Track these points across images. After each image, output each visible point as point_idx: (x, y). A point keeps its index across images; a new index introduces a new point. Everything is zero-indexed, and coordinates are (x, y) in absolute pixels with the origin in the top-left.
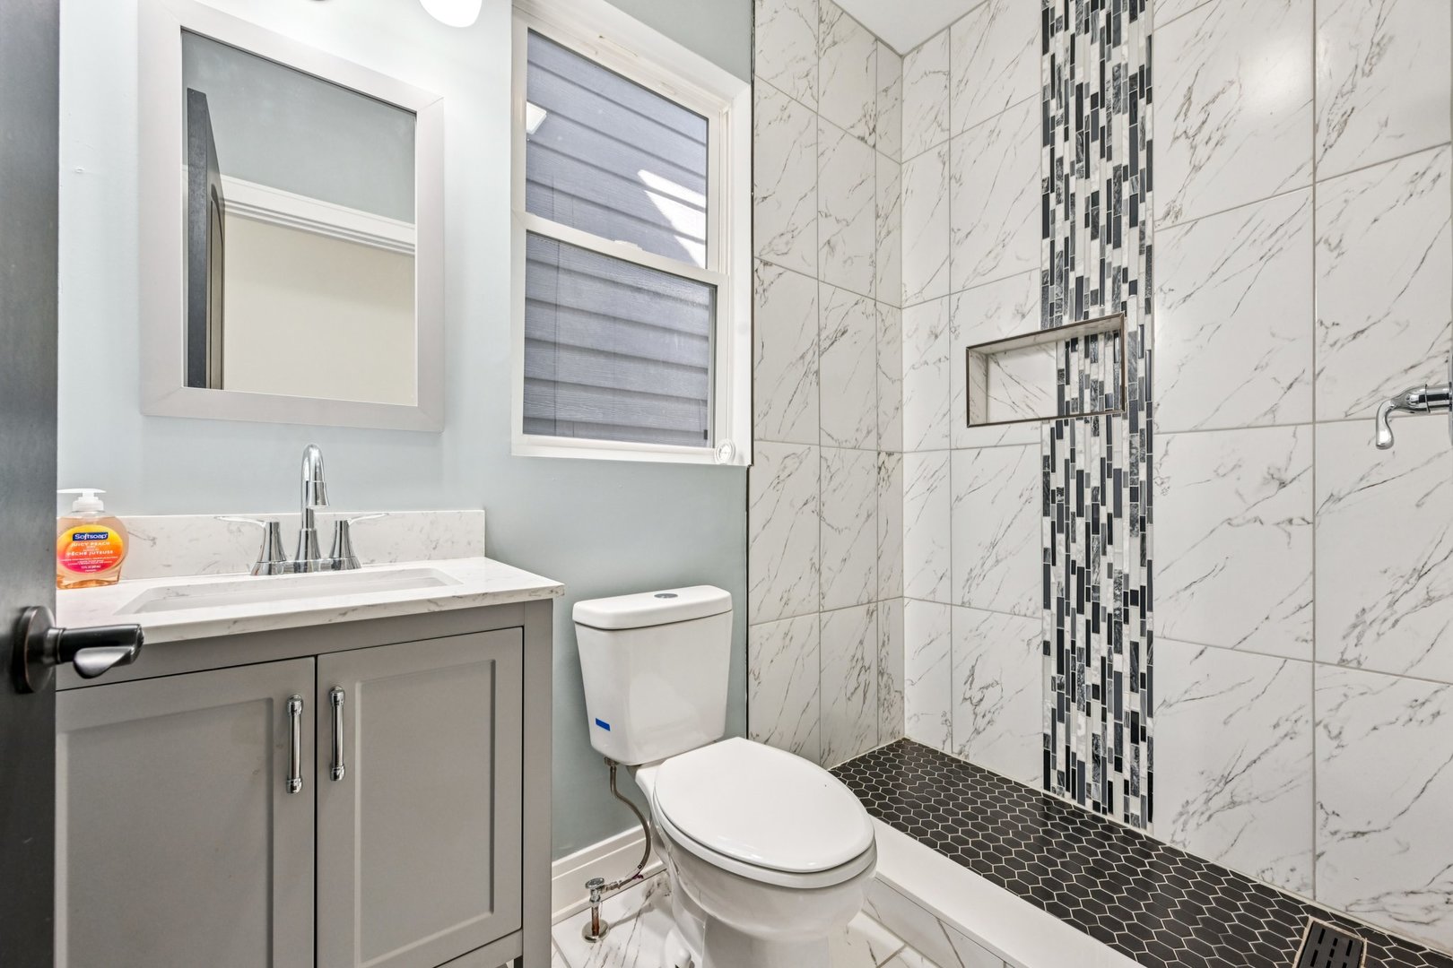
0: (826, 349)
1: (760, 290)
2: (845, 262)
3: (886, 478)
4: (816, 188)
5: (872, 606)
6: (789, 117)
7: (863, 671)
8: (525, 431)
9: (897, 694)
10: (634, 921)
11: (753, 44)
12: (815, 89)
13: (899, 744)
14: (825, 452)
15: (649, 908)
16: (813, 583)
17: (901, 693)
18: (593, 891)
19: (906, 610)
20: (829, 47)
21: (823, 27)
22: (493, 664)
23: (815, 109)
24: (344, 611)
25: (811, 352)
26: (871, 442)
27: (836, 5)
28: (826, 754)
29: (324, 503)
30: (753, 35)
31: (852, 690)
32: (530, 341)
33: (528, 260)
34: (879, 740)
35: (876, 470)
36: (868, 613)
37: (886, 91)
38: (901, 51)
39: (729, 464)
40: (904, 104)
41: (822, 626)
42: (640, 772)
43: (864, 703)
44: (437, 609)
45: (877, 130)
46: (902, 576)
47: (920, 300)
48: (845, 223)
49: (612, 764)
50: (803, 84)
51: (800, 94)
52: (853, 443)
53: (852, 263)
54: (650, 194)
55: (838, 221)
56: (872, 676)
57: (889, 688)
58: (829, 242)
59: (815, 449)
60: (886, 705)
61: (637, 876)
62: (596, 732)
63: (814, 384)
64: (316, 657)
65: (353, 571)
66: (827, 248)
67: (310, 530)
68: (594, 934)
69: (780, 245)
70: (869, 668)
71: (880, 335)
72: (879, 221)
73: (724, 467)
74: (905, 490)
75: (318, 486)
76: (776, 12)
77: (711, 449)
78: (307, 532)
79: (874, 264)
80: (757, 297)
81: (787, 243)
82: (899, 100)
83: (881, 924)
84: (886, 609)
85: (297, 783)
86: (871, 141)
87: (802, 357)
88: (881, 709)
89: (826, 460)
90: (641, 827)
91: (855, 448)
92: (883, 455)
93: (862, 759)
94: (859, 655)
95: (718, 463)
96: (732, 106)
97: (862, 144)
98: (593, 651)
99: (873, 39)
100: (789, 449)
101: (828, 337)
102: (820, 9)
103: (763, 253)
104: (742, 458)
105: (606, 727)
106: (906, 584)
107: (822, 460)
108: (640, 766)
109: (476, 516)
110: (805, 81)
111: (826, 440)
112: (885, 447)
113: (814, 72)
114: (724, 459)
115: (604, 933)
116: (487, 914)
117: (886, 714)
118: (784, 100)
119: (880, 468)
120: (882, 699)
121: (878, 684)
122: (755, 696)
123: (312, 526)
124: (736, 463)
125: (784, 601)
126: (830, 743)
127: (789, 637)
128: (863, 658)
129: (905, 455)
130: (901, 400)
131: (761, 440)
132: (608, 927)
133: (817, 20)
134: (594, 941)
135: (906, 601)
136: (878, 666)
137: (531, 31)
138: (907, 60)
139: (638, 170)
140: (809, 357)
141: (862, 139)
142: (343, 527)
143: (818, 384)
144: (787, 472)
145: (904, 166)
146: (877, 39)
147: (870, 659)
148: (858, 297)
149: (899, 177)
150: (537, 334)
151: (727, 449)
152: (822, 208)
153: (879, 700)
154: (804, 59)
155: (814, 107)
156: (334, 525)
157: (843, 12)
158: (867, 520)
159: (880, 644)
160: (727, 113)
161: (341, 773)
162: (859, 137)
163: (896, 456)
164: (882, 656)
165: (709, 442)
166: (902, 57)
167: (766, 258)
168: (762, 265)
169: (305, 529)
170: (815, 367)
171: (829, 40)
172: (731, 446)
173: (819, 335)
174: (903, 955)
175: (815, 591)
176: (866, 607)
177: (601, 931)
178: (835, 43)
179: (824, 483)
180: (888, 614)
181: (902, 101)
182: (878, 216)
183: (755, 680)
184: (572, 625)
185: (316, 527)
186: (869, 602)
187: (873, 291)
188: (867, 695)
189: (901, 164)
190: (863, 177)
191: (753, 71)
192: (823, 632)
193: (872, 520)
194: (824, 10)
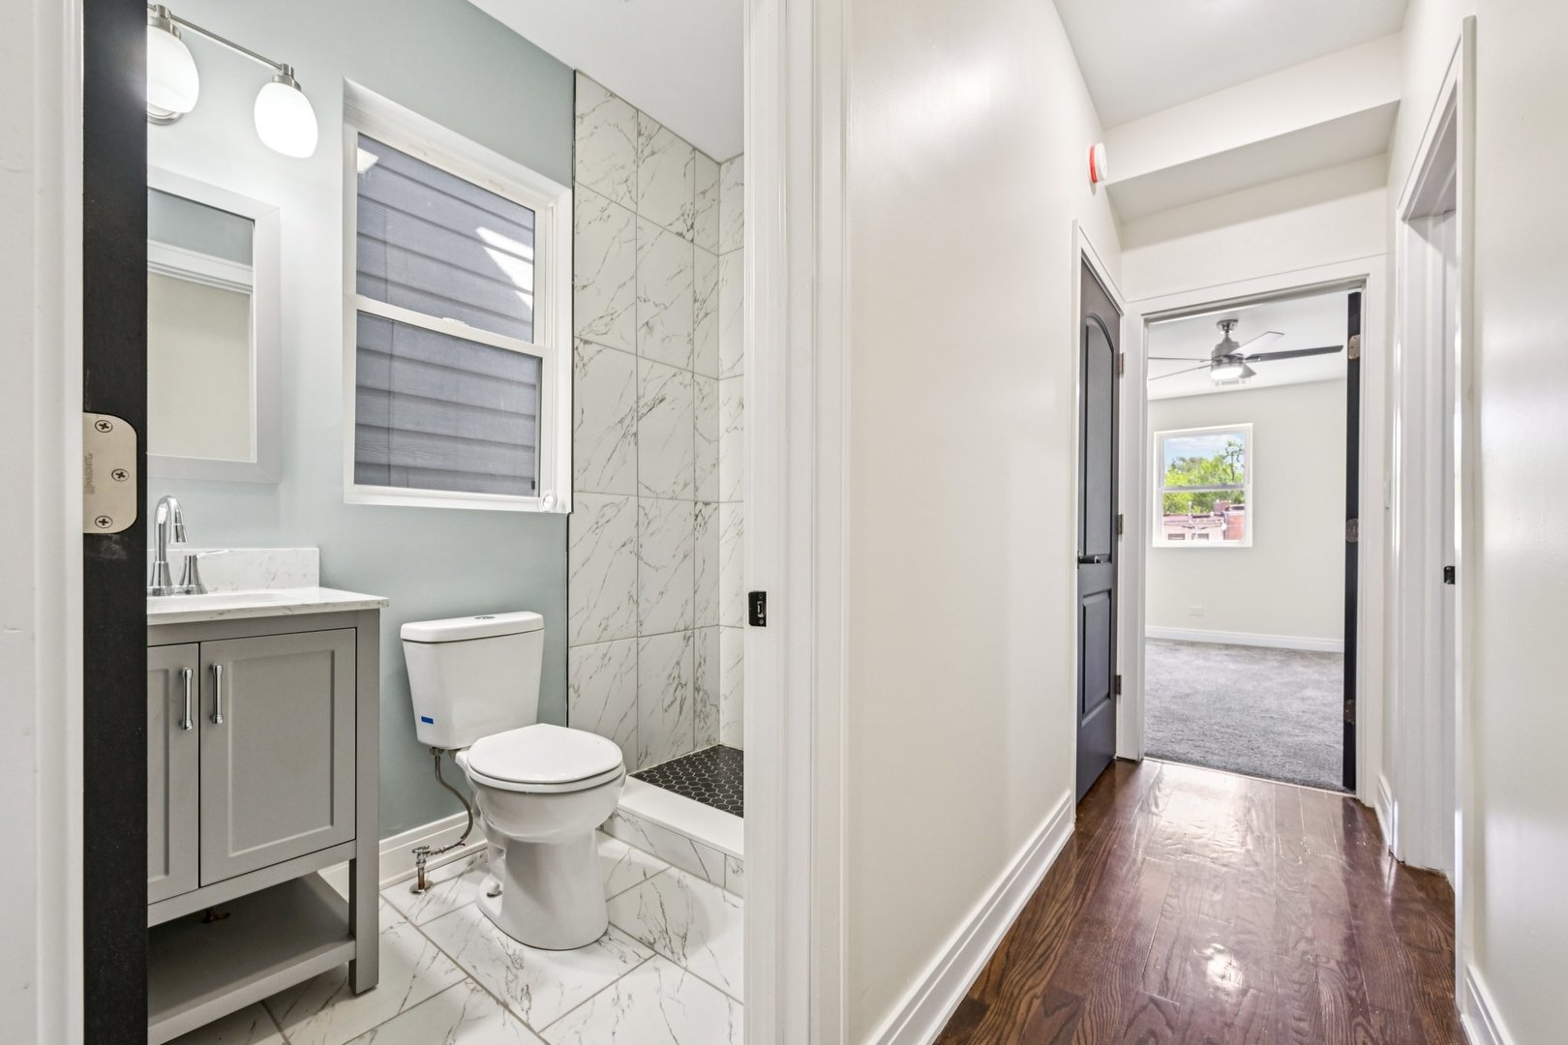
0: (644, 415)
1: (580, 365)
2: (663, 340)
3: (702, 524)
4: (635, 277)
5: (689, 633)
6: (609, 217)
7: (680, 687)
8: (357, 481)
9: (713, 707)
10: (456, 879)
11: (574, 155)
12: (634, 193)
13: (713, 749)
14: (642, 502)
15: (472, 870)
16: (631, 613)
17: (717, 707)
18: (419, 855)
19: (721, 636)
20: (648, 157)
21: (641, 140)
22: (333, 654)
23: (634, 210)
24: (221, 613)
25: (629, 418)
26: (689, 492)
27: (654, 120)
28: (643, 757)
29: (184, 541)
30: (574, 147)
31: (669, 703)
32: (361, 389)
33: (359, 349)
34: (695, 746)
35: (693, 518)
36: (684, 639)
37: (704, 193)
38: (718, 160)
39: (552, 511)
40: (721, 205)
41: (640, 649)
42: (459, 754)
43: (681, 714)
44: (290, 613)
45: (695, 226)
46: (718, 607)
47: (732, 374)
48: (663, 307)
49: (436, 752)
50: (624, 188)
51: (620, 197)
52: (671, 494)
53: (670, 340)
54: (489, 251)
55: (656, 305)
56: (689, 692)
57: (705, 703)
58: (647, 323)
59: (633, 499)
60: (702, 716)
61: (459, 844)
62: (420, 725)
63: (633, 444)
64: (199, 643)
65: (201, 596)
66: (645, 329)
67: (163, 562)
68: (420, 888)
69: (600, 326)
70: (686, 685)
71: (697, 403)
72: (697, 305)
73: (547, 514)
74: (721, 534)
75: (179, 528)
76: (596, 128)
77: (536, 498)
78: (160, 565)
79: (691, 341)
80: (577, 371)
81: (606, 325)
82: (717, 201)
83: (657, 857)
84: (703, 634)
85: (188, 724)
86: (689, 236)
87: (621, 421)
88: (697, 720)
89: (644, 508)
90: (466, 812)
91: (672, 498)
92: (700, 506)
93: (678, 761)
94: (676, 674)
95: (541, 511)
96: (557, 203)
97: (680, 238)
98: (418, 663)
99: (691, 149)
100: (608, 499)
101: (646, 404)
102: (639, 124)
103: (583, 333)
104: (564, 507)
105: (430, 721)
106: (721, 615)
107: (640, 509)
108: (459, 750)
109: (313, 553)
110: (624, 186)
111: (643, 491)
112: (702, 496)
113: (633, 178)
114: (546, 507)
115: (429, 888)
116: (329, 827)
117: (702, 724)
118: (604, 203)
119: (697, 516)
120: (698, 712)
121: (694, 699)
122: (574, 707)
123: (165, 559)
124: (559, 510)
125: (602, 627)
126: (647, 747)
127: (607, 658)
128: (679, 677)
129: (721, 505)
130: (718, 458)
131: (581, 491)
132: (431, 885)
133: (635, 134)
134: (419, 893)
135: (722, 628)
136: (694, 684)
137: (360, 134)
138: (723, 167)
139: (478, 226)
140: (627, 421)
141: (681, 235)
142: (192, 560)
143: (636, 444)
144: (606, 519)
145: (721, 258)
146: (695, 149)
147: (687, 675)
148: (676, 370)
149: (717, 267)
150: (369, 383)
151: (550, 499)
152: (641, 294)
153: (695, 711)
154: (623, 167)
155: (633, 207)
156: (183, 558)
157: (661, 126)
158: (683, 560)
159: (697, 665)
160: (552, 208)
161: (219, 718)
162: (677, 233)
163: (713, 506)
164: (699, 675)
165: (536, 491)
166: (719, 164)
167: (585, 337)
168: (582, 344)
169: (158, 562)
170: (633, 430)
171: (647, 151)
172: (554, 496)
173: (637, 402)
174: (668, 871)
175: (634, 618)
176: (682, 634)
177: (426, 886)
178: (653, 153)
179: (642, 529)
180: (705, 639)
181: (719, 202)
182: (695, 301)
183: (575, 692)
184: (399, 643)
185: (168, 560)
186: (686, 629)
187: (691, 363)
188: (684, 707)
189: (718, 256)
190: (682, 267)
191: (574, 178)
192: (641, 654)
193: (688, 560)
194: (643, 125)
